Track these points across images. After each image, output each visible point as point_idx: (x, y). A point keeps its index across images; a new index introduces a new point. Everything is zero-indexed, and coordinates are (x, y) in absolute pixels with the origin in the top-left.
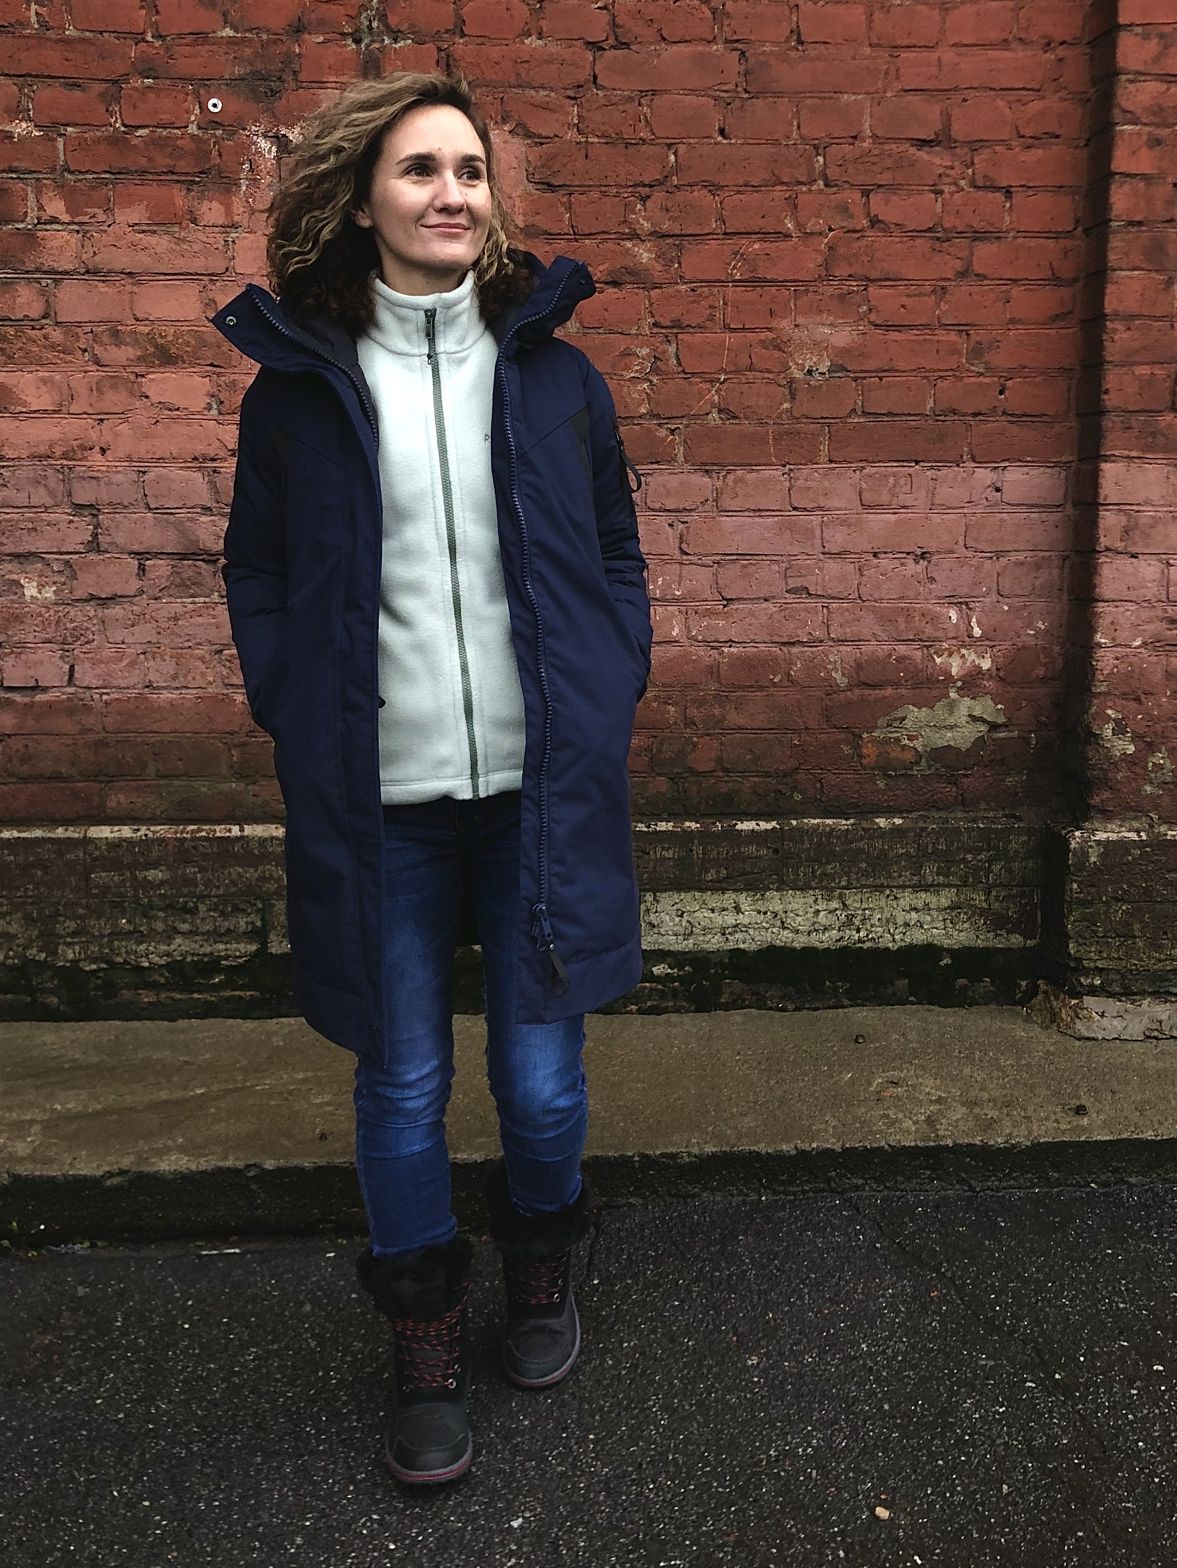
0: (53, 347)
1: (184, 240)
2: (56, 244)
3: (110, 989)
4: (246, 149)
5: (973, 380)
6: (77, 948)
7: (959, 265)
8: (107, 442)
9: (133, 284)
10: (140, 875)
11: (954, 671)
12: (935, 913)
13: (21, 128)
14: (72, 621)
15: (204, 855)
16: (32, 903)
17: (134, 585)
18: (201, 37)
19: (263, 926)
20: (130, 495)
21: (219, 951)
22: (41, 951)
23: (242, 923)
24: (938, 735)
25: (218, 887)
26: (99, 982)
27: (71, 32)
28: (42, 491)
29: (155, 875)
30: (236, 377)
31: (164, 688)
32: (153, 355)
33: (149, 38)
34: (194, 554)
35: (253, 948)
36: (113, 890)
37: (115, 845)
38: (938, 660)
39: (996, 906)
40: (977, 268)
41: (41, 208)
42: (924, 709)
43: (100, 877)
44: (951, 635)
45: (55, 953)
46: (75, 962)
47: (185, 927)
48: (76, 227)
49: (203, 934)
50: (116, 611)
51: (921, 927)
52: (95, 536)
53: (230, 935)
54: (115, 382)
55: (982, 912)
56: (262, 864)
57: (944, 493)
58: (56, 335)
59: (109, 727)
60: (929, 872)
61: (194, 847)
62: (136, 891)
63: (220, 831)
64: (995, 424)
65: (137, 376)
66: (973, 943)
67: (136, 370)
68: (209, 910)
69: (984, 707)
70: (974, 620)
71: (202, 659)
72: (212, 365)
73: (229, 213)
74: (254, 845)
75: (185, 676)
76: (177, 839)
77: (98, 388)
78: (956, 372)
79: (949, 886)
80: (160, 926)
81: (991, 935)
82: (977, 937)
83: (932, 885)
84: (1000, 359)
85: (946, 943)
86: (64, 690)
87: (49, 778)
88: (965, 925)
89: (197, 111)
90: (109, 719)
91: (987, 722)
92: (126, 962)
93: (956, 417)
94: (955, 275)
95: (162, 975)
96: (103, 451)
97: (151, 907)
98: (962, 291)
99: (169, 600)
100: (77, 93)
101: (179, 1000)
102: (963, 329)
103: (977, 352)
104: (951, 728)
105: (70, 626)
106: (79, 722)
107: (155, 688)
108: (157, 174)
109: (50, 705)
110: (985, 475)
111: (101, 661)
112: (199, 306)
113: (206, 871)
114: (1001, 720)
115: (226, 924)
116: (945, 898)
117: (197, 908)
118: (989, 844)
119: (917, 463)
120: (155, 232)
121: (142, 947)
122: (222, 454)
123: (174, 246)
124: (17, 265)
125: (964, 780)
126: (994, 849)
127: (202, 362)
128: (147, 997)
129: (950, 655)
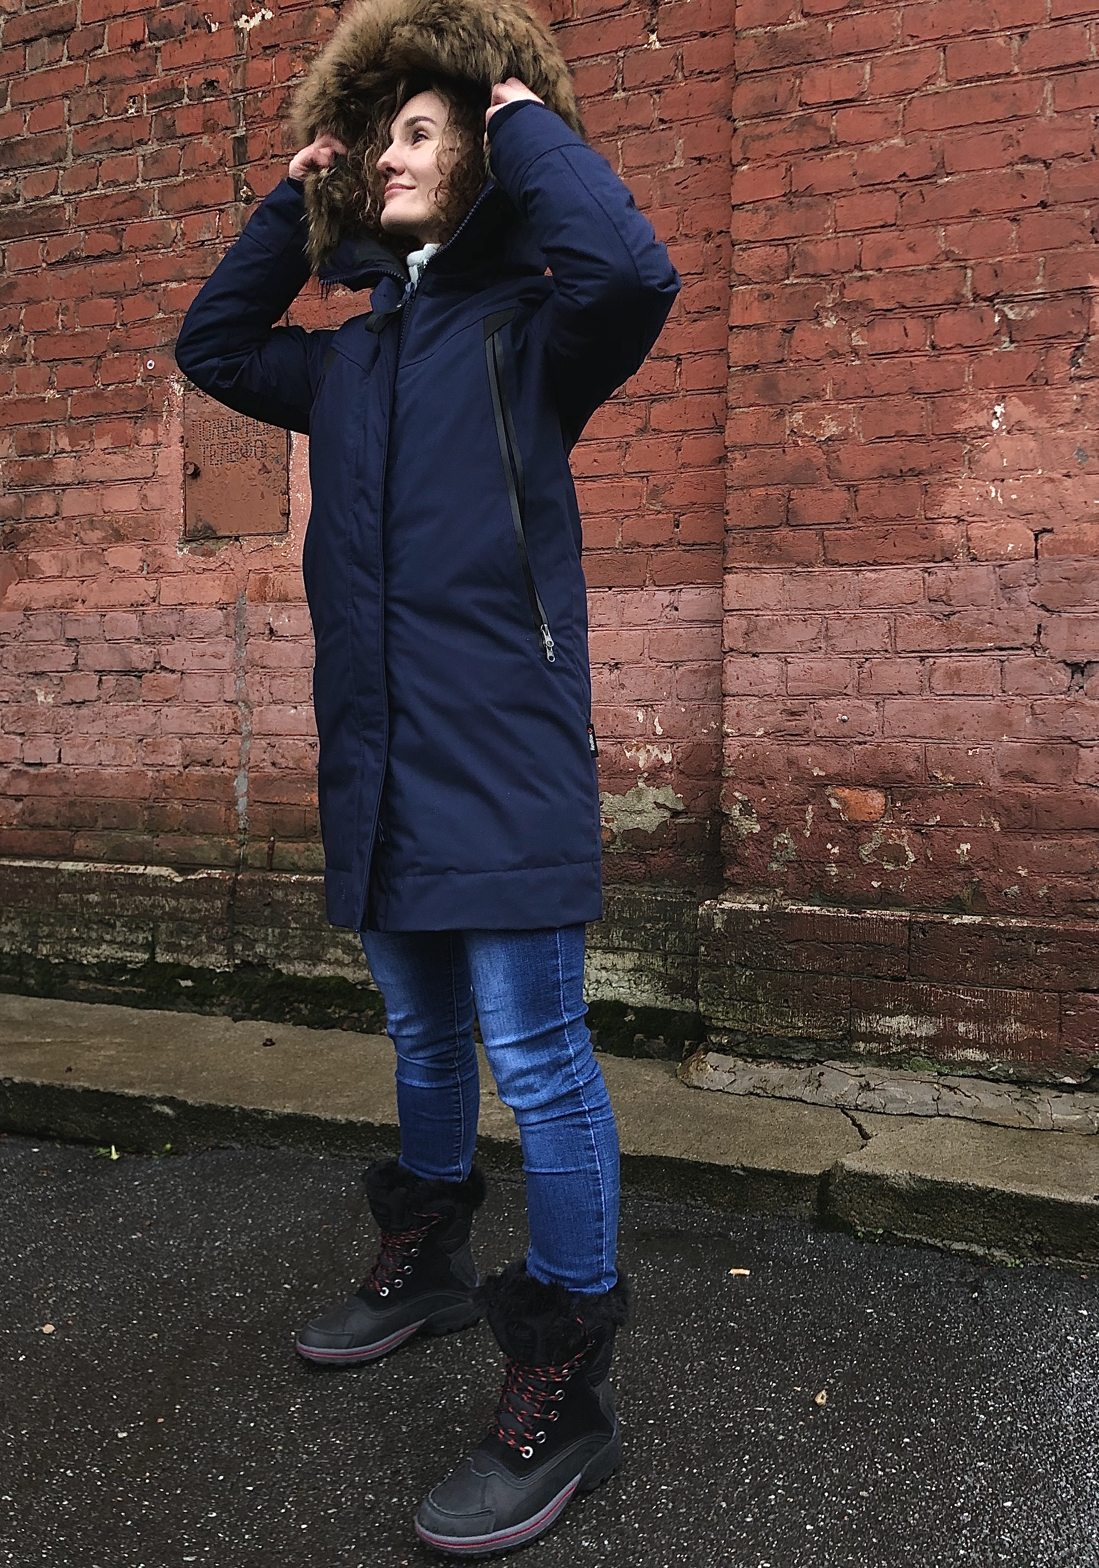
0: (60, 534)
1: (131, 456)
2: (63, 465)
3: (64, 976)
4: (166, 392)
5: (652, 517)
6: (48, 946)
7: (639, 423)
8: (85, 596)
9: (104, 489)
10: (85, 897)
11: (641, 764)
12: (620, 973)
13: (50, 394)
14: (61, 718)
15: (121, 885)
16: (26, 913)
17: (95, 693)
18: (146, 321)
19: (153, 941)
20: (96, 631)
21: (127, 957)
22: (29, 947)
23: (141, 938)
24: (629, 819)
25: (128, 910)
26: (58, 972)
27: (78, 330)
28: (50, 630)
29: (94, 898)
30: (156, 547)
31: (108, 765)
32: (111, 535)
33: (118, 327)
34: (129, 671)
35: (146, 957)
36: (70, 907)
37: (73, 874)
38: (628, 754)
39: (672, 971)
40: (653, 424)
41: (57, 444)
42: (617, 796)
43: (64, 897)
44: (639, 733)
45: (35, 949)
46: (47, 956)
47: (108, 937)
48: (74, 454)
49: (118, 943)
50: (84, 711)
51: (611, 984)
52: (76, 659)
53: (130, 946)
54: (91, 555)
55: (660, 976)
56: (154, 895)
57: (630, 613)
58: (61, 525)
59: (78, 793)
60: (616, 936)
61: (116, 879)
62: (82, 908)
63: (132, 869)
64: (673, 553)
65: (103, 550)
66: (652, 1003)
67: (102, 546)
68: (122, 926)
69: (666, 795)
70: (657, 720)
71: (130, 745)
72: (144, 540)
73: (156, 435)
74: (150, 880)
75: (120, 757)
76: (107, 873)
77: (81, 560)
78: (640, 512)
79: (633, 950)
80: (94, 935)
81: (668, 998)
82: (657, 998)
83: (618, 949)
84: (674, 499)
85: (631, 1001)
86: (56, 766)
87: (44, 827)
88: (647, 987)
89: (142, 370)
90: (77, 787)
91: (670, 809)
92: (74, 960)
93: (640, 549)
94: (636, 432)
95: (94, 971)
96: (84, 602)
97: (90, 921)
98: (642, 445)
99: (115, 703)
100: (80, 367)
101: (100, 989)
102: (644, 475)
103: (654, 494)
104: (640, 812)
105: (60, 721)
106: (61, 789)
107: (104, 766)
108: (117, 414)
109: (47, 775)
110: (663, 597)
111: (74, 746)
112: (138, 500)
113: (122, 897)
114: (681, 807)
115: (131, 937)
116: (629, 960)
117: (115, 923)
118: (665, 915)
119: (610, 588)
120: (115, 453)
121: (84, 949)
122: (147, 601)
123: (124, 461)
124: (42, 482)
125: (652, 859)
126: (670, 920)
127: (137, 538)
128: (83, 985)
129: (638, 750)
